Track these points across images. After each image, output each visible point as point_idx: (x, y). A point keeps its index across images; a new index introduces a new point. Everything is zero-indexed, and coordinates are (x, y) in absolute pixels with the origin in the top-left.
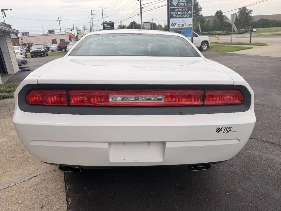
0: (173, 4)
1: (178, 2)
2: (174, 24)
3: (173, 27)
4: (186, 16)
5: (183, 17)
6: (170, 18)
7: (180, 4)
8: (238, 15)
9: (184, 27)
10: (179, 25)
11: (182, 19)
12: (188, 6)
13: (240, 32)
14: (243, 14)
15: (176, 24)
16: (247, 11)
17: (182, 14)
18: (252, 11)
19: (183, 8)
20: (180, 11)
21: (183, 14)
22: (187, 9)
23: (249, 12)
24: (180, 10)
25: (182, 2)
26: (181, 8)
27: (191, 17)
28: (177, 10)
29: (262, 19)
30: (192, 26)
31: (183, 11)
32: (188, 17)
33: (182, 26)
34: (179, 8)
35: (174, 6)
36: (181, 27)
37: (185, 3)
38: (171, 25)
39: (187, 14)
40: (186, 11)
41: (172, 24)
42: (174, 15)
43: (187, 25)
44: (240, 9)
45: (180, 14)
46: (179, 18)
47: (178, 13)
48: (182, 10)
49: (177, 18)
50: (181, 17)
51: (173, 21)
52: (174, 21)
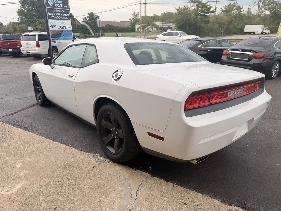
0: (49, 4)
1: (54, 3)
2: (53, 25)
3: (53, 29)
4: (64, 18)
5: (61, 19)
6: (48, 19)
7: (56, 5)
8: (87, 19)
9: (64, 29)
10: (59, 27)
11: (61, 21)
12: (64, 8)
13: (96, 36)
14: (92, 19)
15: (55, 25)
16: (95, 16)
17: (59, 16)
18: (99, 16)
19: (60, 10)
20: (57, 13)
21: (61, 16)
22: (64, 11)
23: (96, 18)
24: (57, 11)
25: (58, 3)
26: (58, 9)
27: (69, 19)
28: (54, 11)
29: (108, 24)
30: (71, 29)
31: (61, 13)
32: (66, 19)
33: (62, 28)
34: (56, 9)
35: (51, 6)
36: (60, 29)
37: (62, 5)
38: (51, 27)
39: (64, 16)
40: (64, 13)
41: (52, 25)
42: (51, 15)
43: (66, 28)
44: (88, 14)
45: (58, 16)
46: (57, 19)
47: (55, 14)
48: (59, 11)
49: (55, 19)
50: (59, 19)
51: (51, 22)
52: (53, 22)
